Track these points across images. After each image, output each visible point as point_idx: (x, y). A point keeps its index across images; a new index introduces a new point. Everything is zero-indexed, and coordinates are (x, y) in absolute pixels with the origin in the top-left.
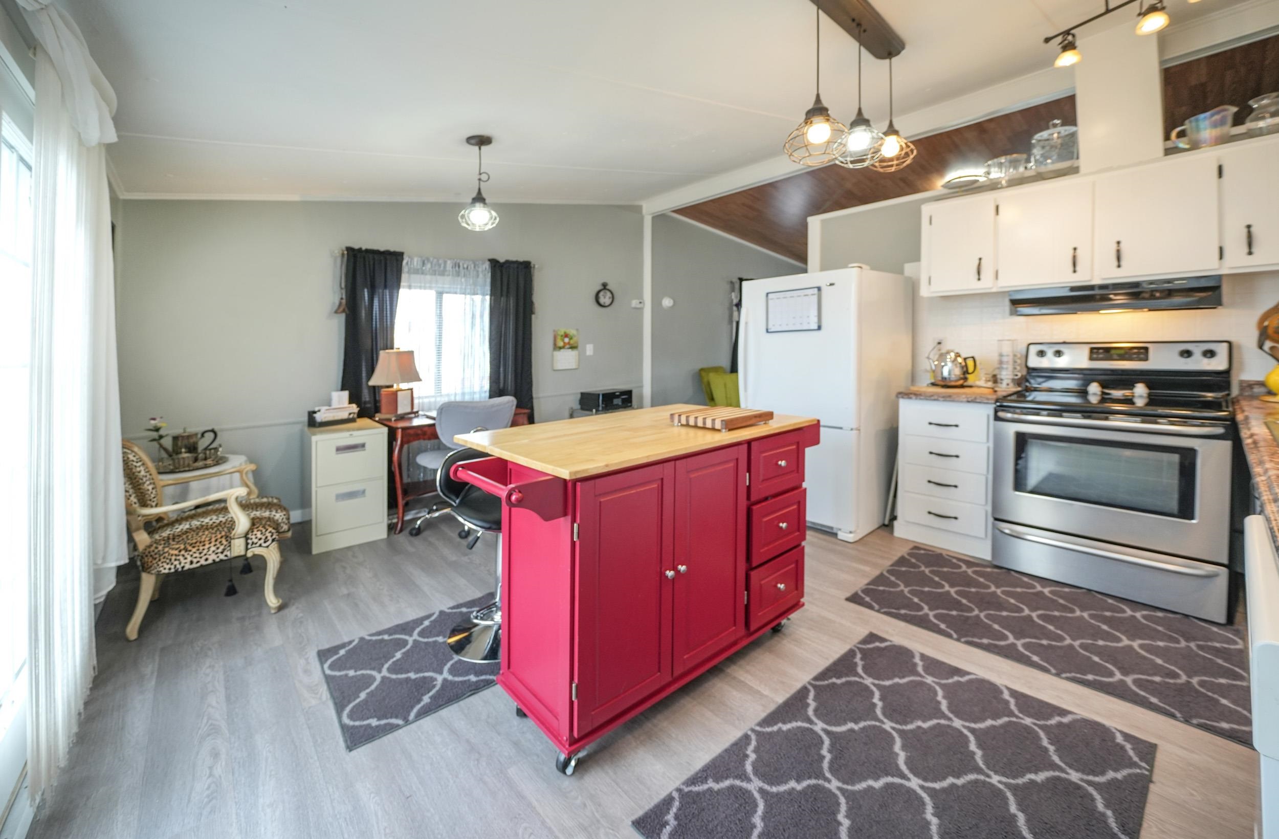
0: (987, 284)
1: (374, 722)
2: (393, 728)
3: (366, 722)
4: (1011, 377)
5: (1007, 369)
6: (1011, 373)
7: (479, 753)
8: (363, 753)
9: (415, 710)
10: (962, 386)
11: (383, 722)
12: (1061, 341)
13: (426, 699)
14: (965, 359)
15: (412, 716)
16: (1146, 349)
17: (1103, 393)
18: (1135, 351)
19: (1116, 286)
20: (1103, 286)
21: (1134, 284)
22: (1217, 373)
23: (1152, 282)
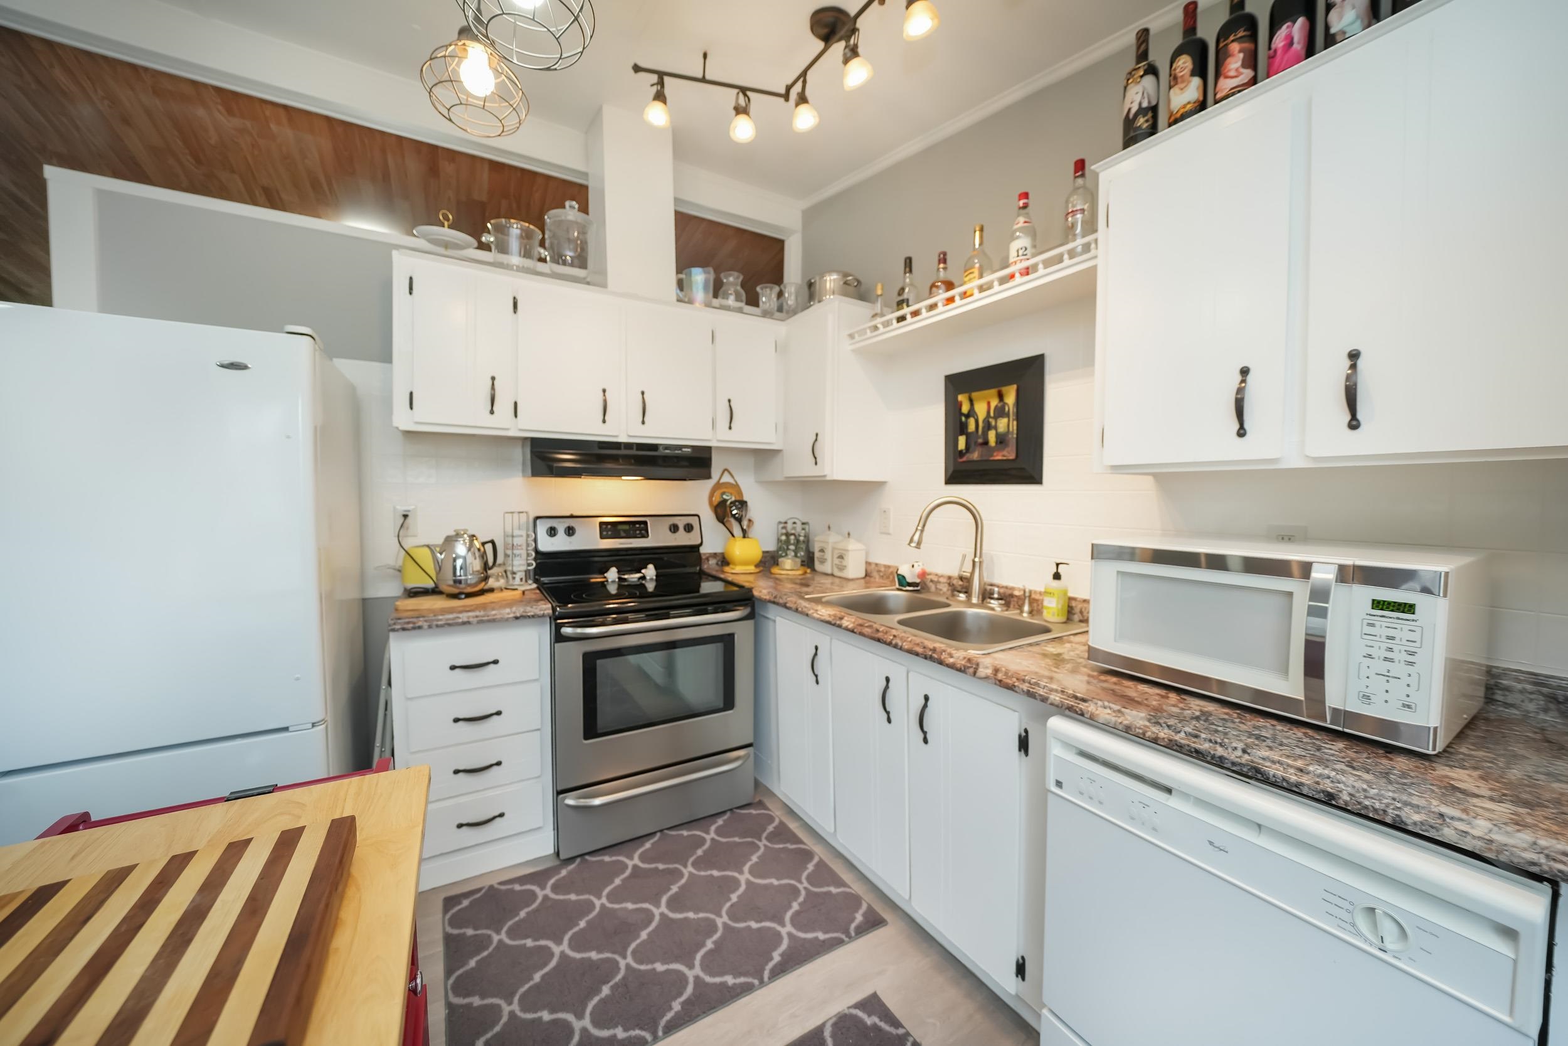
0: (503, 424)
4: (524, 568)
5: (520, 555)
6: (524, 562)
10: (482, 592)
12: (568, 514)
14: (483, 544)
16: (645, 523)
17: (620, 578)
18: (637, 526)
19: (641, 446)
20: (628, 446)
21: (654, 447)
22: (695, 549)
23: (667, 447)
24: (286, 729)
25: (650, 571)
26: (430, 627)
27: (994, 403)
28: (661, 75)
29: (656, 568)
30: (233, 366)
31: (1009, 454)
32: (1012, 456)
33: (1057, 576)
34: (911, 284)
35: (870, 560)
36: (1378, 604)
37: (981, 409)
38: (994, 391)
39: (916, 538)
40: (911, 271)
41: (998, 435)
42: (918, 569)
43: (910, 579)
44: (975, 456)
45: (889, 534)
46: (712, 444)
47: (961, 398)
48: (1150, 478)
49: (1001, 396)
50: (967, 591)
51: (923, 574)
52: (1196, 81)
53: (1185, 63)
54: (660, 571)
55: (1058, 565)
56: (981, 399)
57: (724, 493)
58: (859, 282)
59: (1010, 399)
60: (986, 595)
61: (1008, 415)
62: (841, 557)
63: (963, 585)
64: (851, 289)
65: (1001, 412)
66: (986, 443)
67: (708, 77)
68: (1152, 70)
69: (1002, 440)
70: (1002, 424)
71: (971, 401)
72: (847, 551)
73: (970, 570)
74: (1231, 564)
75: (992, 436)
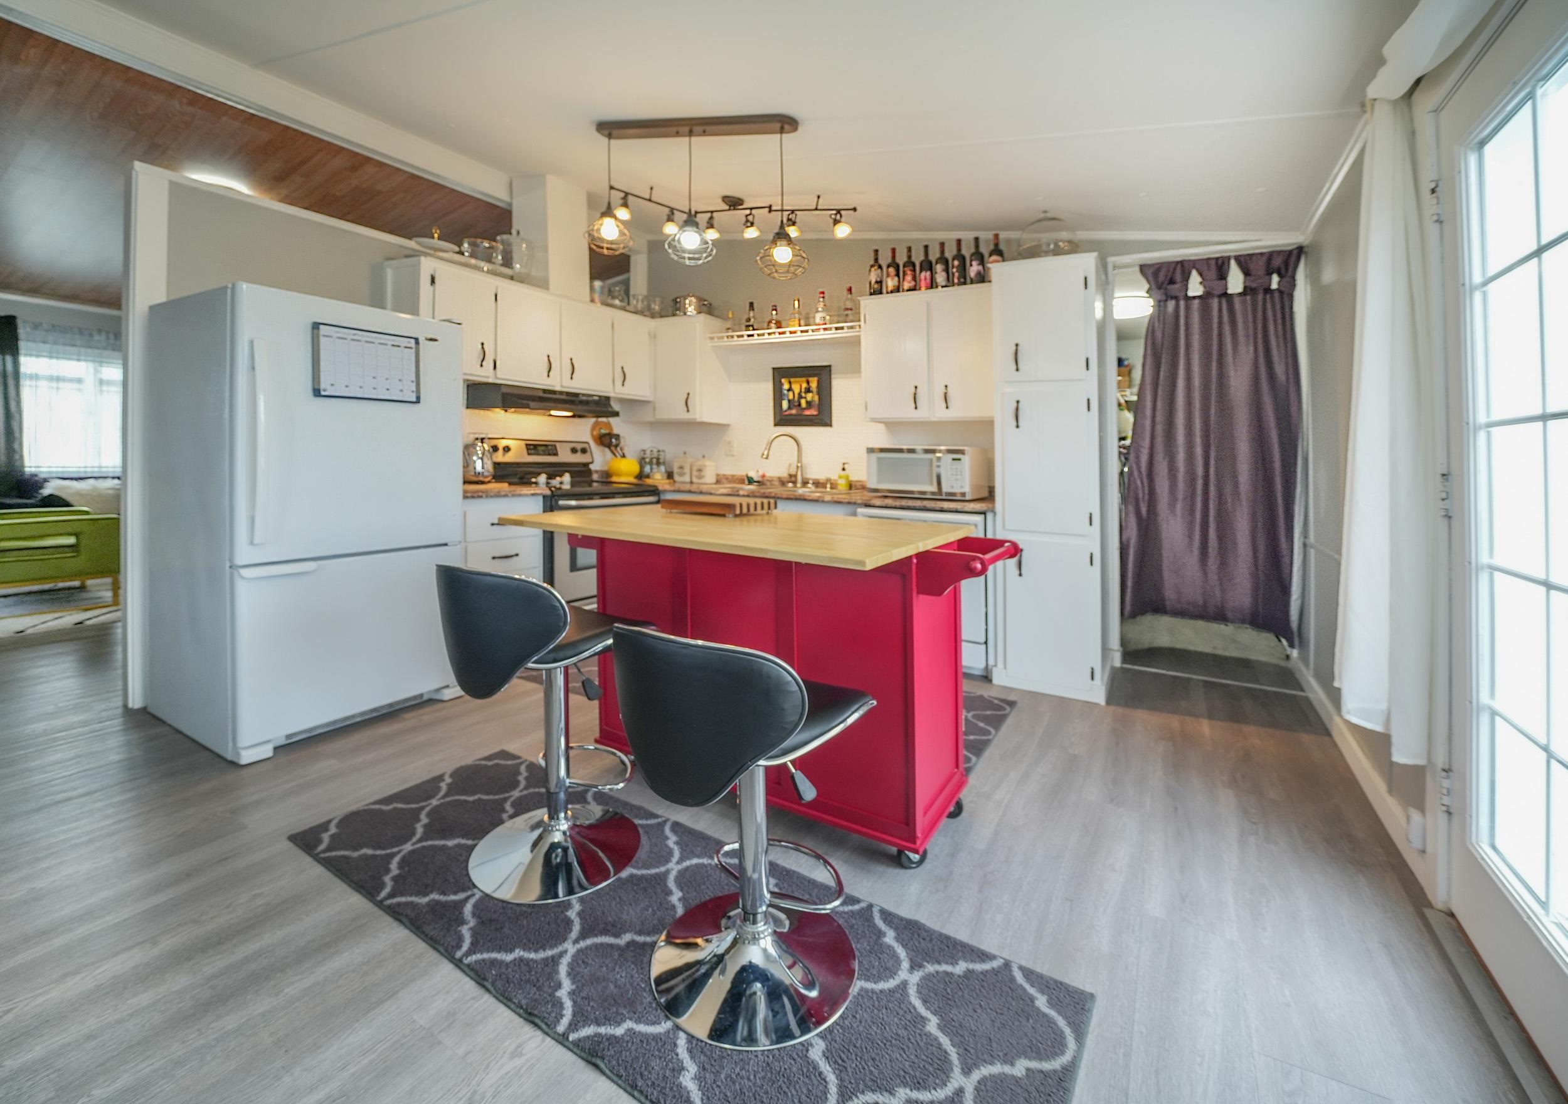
0: (488, 374)
1: (1041, 1002)
2: (1028, 973)
3: (1052, 1013)
7: (985, 875)
8: (1079, 979)
9: (987, 966)
11: (1032, 991)
13: (961, 968)
15: (995, 964)
16: (555, 446)
18: (549, 448)
19: (568, 394)
20: (561, 393)
21: (577, 395)
22: (586, 465)
23: (584, 395)
24: (446, 545)
25: (567, 478)
26: (487, 497)
27: (804, 385)
28: (627, 194)
29: (572, 477)
30: (431, 340)
31: (813, 412)
32: (815, 413)
33: (844, 469)
34: (754, 317)
35: (719, 473)
36: (954, 459)
37: (796, 388)
38: (804, 379)
39: (766, 453)
40: (753, 310)
41: (807, 402)
42: (761, 473)
43: (756, 479)
44: (794, 412)
45: (733, 456)
46: (612, 395)
47: (783, 380)
48: (882, 426)
49: (808, 382)
50: (795, 483)
51: (763, 476)
52: (896, 279)
53: (892, 270)
54: (575, 479)
55: (844, 464)
56: (796, 382)
57: (601, 429)
58: (710, 304)
59: (814, 385)
60: (805, 483)
61: (812, 392)
62: (700, 470)
63: (792, 478)
64: (705, 308)
65: (808, 390)
66: (800, 405)
67: (653, 199)
68: (880, 267)
69: (809, 404)
70: (809, 396)
71: (790, 383)
72: (705, 466)
73: (795, 470)
74: (918, 451)
75: (803, 402)
